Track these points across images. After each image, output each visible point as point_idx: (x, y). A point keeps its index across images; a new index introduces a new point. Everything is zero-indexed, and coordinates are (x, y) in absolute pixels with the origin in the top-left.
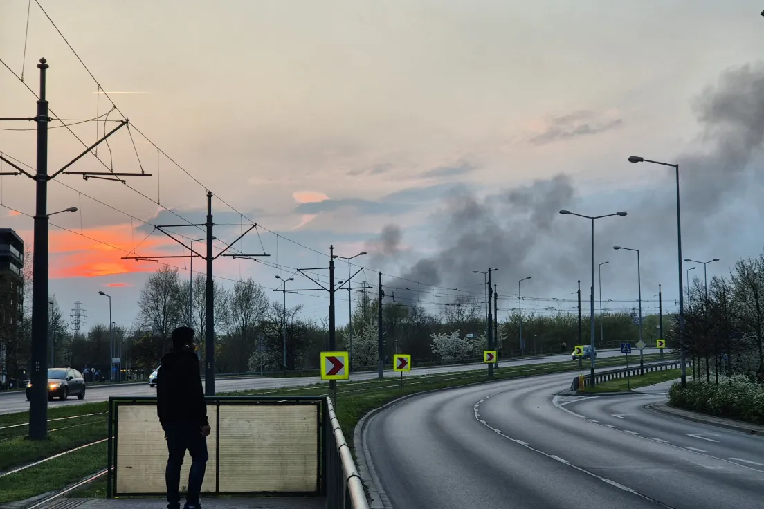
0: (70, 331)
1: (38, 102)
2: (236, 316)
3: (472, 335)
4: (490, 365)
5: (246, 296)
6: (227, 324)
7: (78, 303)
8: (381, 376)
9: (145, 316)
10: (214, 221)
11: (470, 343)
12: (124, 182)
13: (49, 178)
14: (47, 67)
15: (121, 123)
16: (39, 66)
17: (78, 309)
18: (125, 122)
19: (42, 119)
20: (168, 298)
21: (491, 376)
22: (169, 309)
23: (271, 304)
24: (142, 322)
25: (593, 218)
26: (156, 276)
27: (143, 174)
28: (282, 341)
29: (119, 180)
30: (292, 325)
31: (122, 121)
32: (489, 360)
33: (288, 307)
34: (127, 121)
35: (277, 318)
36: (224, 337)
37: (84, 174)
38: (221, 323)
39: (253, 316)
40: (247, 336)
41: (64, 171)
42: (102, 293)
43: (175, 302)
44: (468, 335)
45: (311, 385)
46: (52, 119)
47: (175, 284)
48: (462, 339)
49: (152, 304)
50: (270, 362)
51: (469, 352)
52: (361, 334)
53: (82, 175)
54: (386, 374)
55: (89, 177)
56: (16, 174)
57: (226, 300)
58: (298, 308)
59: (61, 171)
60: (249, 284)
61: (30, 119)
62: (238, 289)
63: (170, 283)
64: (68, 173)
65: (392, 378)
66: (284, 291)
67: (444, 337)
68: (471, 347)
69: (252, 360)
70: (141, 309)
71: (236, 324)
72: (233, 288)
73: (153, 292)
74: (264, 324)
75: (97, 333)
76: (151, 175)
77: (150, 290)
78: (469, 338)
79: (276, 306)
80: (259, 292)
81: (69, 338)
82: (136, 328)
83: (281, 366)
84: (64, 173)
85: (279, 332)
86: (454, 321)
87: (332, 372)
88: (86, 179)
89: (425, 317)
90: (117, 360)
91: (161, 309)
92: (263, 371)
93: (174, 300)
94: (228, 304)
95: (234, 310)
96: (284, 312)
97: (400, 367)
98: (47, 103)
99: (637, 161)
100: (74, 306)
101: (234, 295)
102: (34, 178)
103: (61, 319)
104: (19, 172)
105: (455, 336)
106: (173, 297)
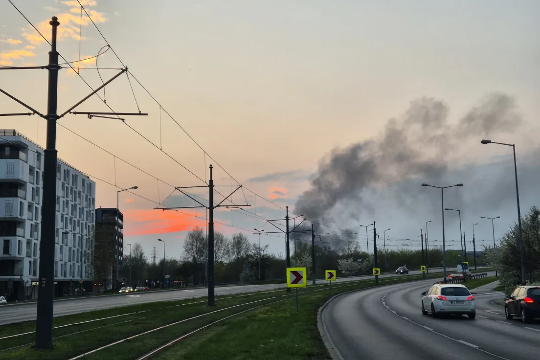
0: (150, 261)
1: (50, 53)
2: (233, 252)
3: (360, 260)
4: (377, 277)
5: (239, 242)
6: (229, 256)
7: (155, 248)
8: (314, 283)
9: (186, 253)
10: (214, 184)
11: (359, 265)
12: (123, 120)
13: (59, 117)
14: (58, 24)
15: (121, 71)
16: (51, 23)
17: (155, 251)
18: (125, 70)
19: (53, 68)
20: (198, 244)
21: (378, 283)
22: (199, 249)
23: (252, 244)
24: (185, 256)
25: (442, 188)
26: (192, 232)
27: (140, 114)
28: (258, 264)
29: (120, 119)
30: (263, 256)
31: (122, 69)
32: (376, 273)
33: (261, 246)
34: (127, 69)
35: (255, 252)
36: (227, 264)
37: (89, 113)
38: (226, 256)
39: (243, 252)
40: (240, 263)
41: (72, 111)
42: (160, 240)
43: (201, 246)
44: (358, 260)
45: (275, 289)
46: (61, 68)
47: (201, 236)
48: (354, 262)
49: (190, 246)
50: (252, 276)
51: (358, 269)
52: (301, 260)
53: (87, 115)
54: (317, 282)
55: (93, 116)
56: (30, 114)
57: (228, 244)
58: (267, 246)
59: (69, 111)
60: (241, 235)
61: (43, 68)
62: (234, 238)
63: (199, 236)
64: (75, 113)
65: (321, 284)
66: (259, 234)
67: (344, 261)
68: (359, 267)
69: (242, 275)
70: (184, 250)
71: (233, 257)
72: (232, 238)
73: (191, 241)
74: (248, 256)
75: (163, 262)
76: (146, 114)
77: (189, 240)
78: (359, 262)
79: (254, 245)
80: (246, 240)
81: (148, 265)
82: (182, 260)
83: (258, 279)
84: (71, 113)
85: (256, 259)
86: (346, 254)
87: (295, 282)
88: (90, 118)
89: (331, 252)
90: (168, 276)
91: (195, 249)
92: (248, 281)
93: (201, 244)
94: (229, 246)
95: (232, 249)
96: (259, 248)
97: (330, 278)
98: (58, 54)
99: (486, 143)
100: (153, 249)
101: (233, 241)
102: (45, 117)
103: (144, 255)
104: (32, 112)
105: (350, 261)
106: (201, 243)
